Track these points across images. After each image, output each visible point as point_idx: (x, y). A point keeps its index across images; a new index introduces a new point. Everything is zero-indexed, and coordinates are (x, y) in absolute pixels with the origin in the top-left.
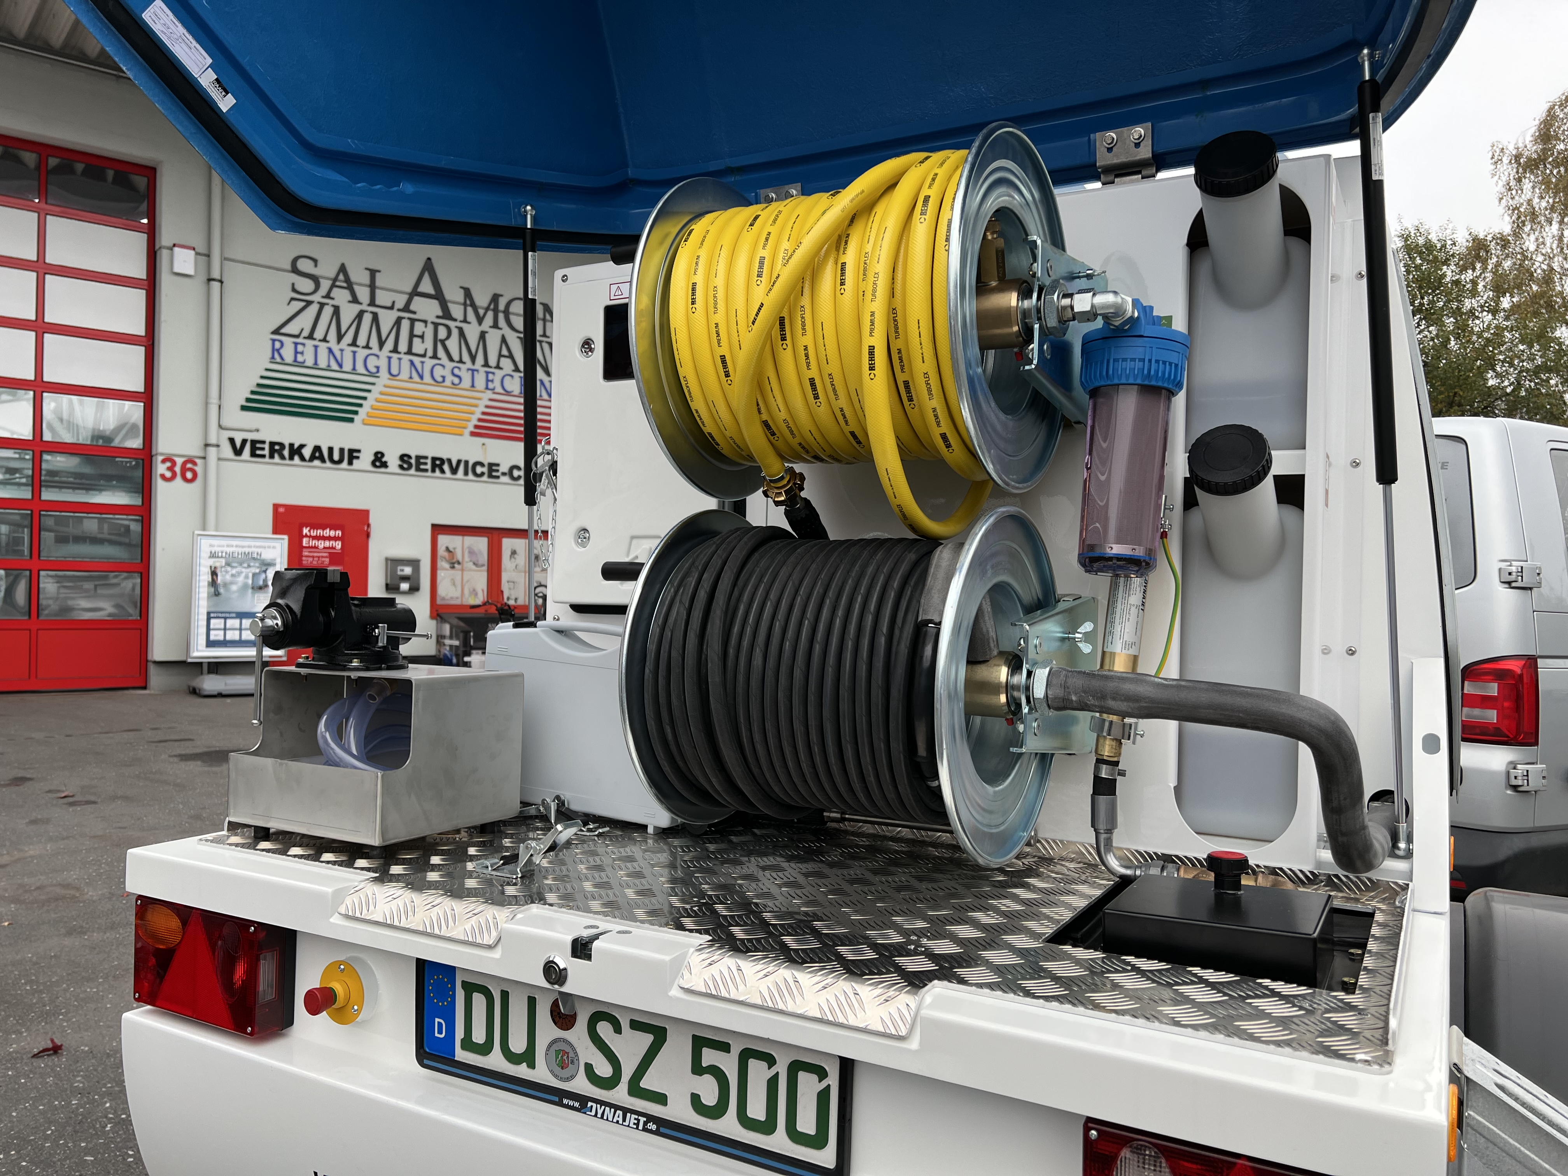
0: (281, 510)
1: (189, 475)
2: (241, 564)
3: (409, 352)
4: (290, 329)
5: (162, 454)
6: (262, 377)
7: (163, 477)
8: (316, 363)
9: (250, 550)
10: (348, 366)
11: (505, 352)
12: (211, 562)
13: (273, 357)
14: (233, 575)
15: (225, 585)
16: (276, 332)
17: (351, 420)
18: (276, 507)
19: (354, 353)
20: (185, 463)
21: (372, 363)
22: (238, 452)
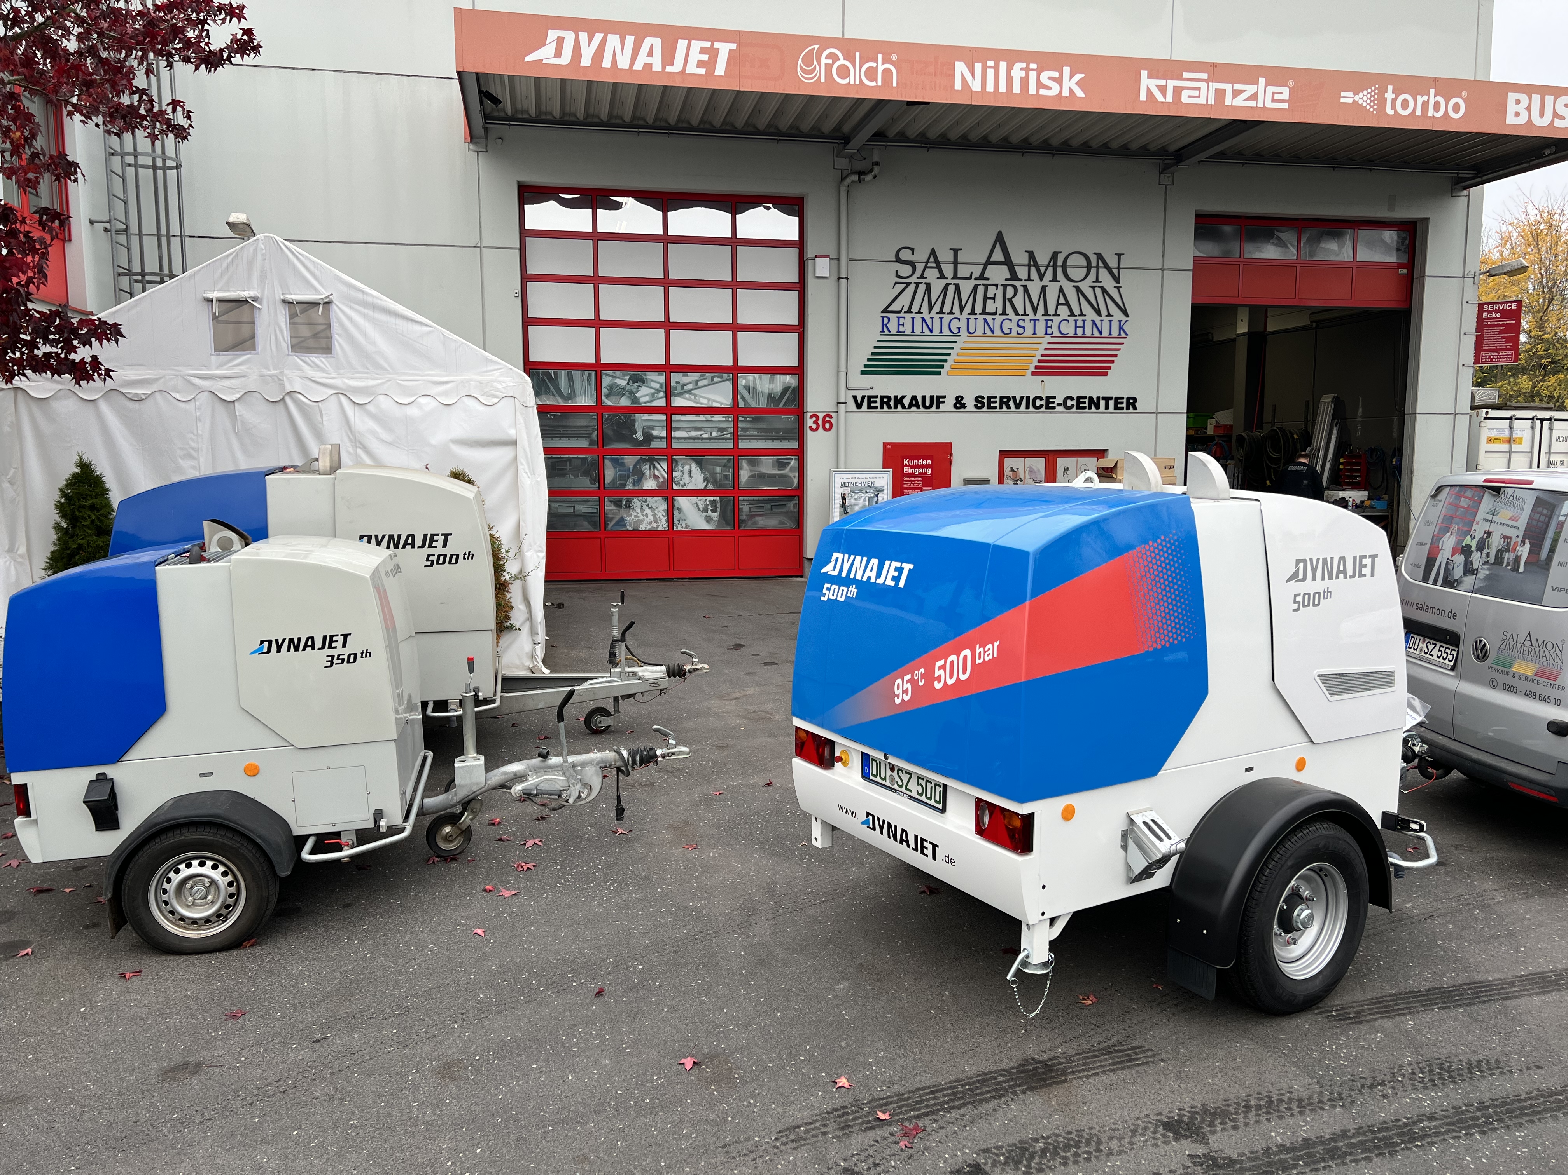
0: (889, 447)
1: (827, 426)
2: (861, 491)
3: (984, 312)
4: (895, 307)
5: (810, 412)
6: (875, 347)
7: (811, 428)
8: (913, 332)
9: (867, 480)
10: (936, 331)
11: (1062, 301)
12: (842, 490)
13: (883, 331)
14: (856, 499)
15: (851, 506)
16: (885, 311)
17: (939, 373)
18: (885, 444)
19: (941, 319)
20: (825, 417)
21: (955, 325)
22: (859, 406)
